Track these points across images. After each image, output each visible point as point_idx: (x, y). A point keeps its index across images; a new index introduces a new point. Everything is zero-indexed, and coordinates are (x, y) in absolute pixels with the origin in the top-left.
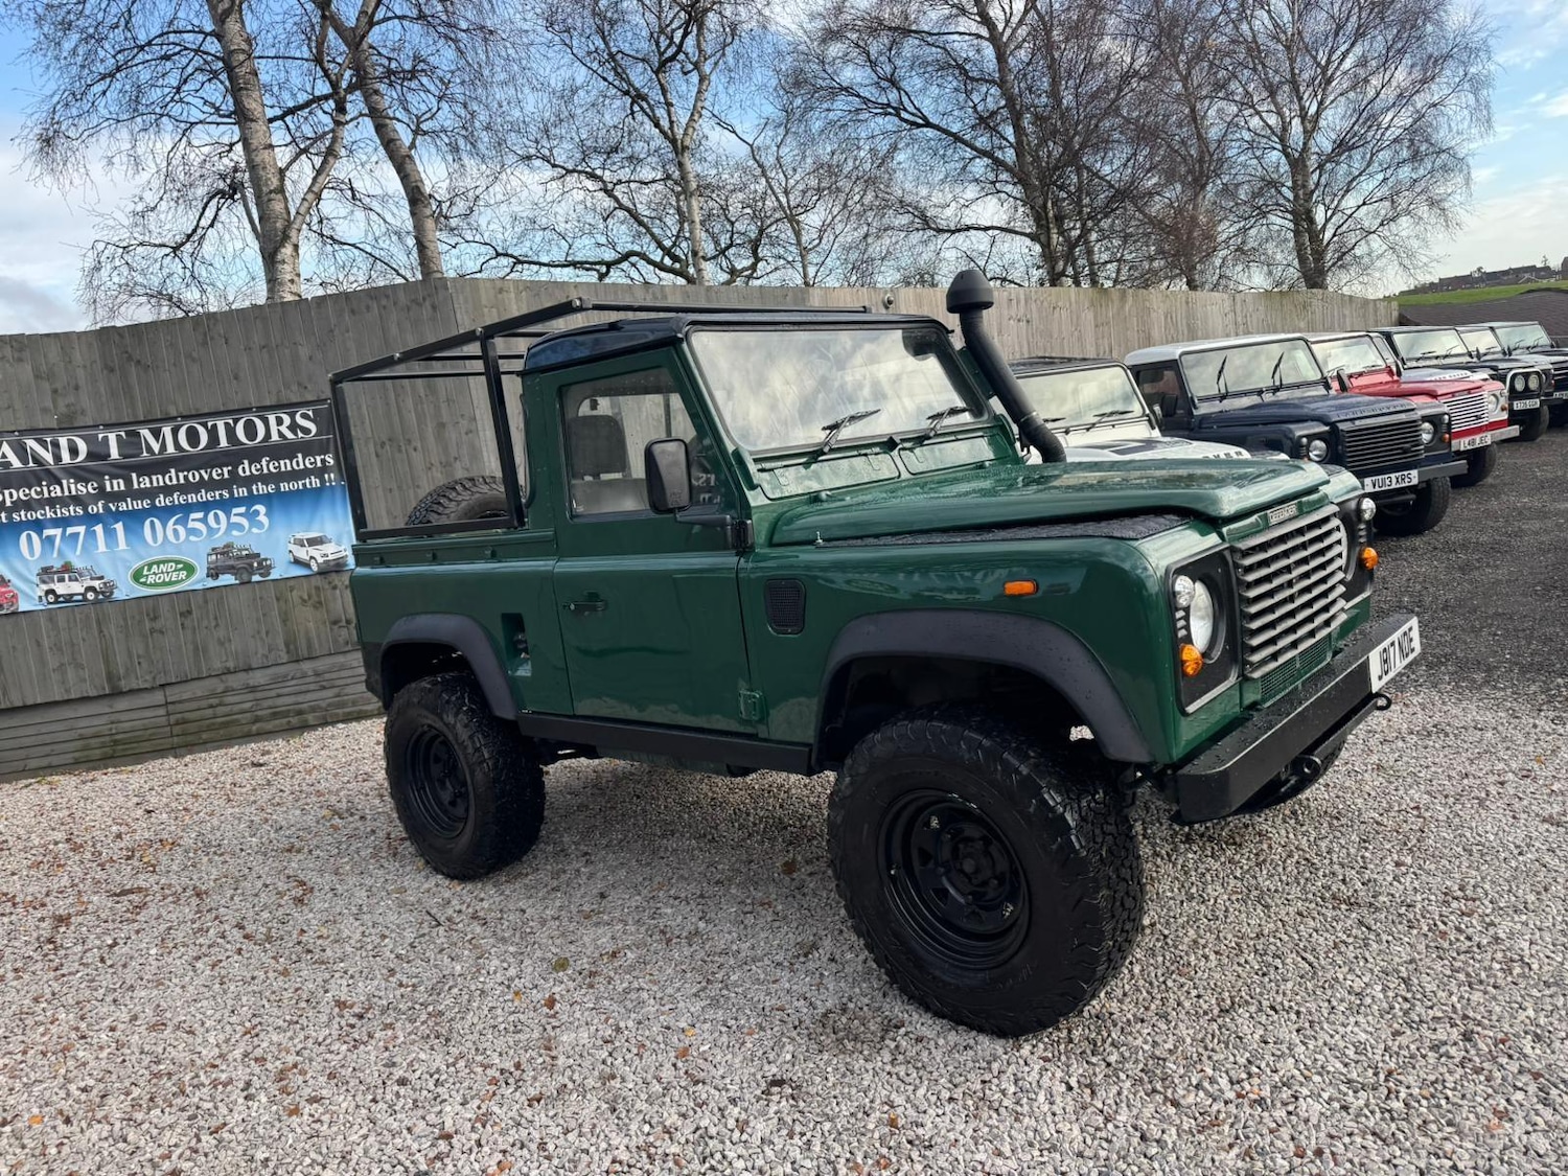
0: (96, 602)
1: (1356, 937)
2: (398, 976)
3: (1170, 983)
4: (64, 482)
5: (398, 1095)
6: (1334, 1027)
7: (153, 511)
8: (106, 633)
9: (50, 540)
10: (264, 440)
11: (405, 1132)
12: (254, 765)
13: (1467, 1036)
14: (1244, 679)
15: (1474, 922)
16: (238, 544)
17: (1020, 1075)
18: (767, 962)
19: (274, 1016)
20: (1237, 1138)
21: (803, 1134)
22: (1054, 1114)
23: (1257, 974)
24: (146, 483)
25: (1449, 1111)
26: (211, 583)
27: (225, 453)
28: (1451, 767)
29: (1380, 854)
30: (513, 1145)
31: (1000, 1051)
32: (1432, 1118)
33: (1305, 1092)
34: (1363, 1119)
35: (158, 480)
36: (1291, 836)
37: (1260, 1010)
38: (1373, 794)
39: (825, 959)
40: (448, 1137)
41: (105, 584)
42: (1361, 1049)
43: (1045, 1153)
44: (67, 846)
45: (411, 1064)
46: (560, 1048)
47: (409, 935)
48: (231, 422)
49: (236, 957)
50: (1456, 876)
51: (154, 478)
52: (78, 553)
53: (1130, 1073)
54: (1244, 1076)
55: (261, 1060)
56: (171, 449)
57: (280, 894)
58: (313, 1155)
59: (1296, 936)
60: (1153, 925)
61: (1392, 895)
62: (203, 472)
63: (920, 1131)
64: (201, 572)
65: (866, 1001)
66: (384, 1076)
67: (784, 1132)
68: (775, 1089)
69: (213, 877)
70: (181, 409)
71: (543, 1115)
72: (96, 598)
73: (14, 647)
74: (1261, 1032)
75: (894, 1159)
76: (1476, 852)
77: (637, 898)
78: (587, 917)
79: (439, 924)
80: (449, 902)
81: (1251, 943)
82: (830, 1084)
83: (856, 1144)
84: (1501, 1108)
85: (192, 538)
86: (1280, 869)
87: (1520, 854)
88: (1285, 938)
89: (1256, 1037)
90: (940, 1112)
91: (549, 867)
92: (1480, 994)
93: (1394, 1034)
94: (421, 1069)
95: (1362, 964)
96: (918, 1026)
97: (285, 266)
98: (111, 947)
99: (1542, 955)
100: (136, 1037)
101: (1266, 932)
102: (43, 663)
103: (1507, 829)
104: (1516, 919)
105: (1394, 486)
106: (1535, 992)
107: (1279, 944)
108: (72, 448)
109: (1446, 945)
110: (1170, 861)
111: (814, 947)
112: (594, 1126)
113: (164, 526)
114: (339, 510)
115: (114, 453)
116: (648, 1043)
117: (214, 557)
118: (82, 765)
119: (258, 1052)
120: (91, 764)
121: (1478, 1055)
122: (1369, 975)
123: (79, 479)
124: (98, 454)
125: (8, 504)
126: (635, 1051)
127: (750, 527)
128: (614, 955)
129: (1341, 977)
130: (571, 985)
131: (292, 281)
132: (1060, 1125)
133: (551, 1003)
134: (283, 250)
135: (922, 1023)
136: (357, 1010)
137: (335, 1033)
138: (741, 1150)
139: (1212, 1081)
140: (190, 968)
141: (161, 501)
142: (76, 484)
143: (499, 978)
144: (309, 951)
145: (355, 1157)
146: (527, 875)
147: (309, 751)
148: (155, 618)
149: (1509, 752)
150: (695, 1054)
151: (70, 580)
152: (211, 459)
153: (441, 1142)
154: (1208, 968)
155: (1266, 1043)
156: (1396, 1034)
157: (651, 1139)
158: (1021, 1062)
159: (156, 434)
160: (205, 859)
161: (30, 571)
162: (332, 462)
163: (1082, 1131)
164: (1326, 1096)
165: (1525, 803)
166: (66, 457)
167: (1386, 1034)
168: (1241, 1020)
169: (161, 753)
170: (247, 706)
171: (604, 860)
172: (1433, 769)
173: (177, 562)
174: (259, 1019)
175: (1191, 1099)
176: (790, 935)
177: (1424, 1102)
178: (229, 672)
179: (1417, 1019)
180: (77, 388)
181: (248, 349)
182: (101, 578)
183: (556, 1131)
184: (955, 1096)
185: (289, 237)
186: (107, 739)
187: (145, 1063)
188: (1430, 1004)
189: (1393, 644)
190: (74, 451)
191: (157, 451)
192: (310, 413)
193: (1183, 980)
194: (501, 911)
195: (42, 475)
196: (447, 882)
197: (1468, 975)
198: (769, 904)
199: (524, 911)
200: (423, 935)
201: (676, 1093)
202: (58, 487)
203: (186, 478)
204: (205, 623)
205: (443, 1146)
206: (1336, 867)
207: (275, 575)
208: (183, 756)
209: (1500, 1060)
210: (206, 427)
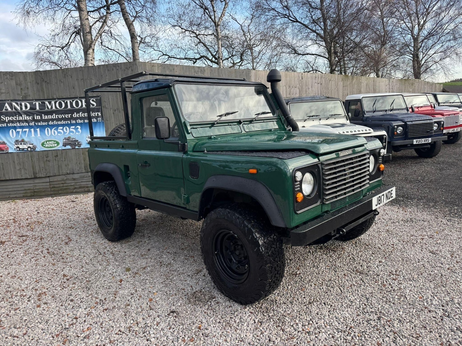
0: (31, 151)
1: (358, 284)
2: (83, 269)
3: (297, 293)
4: (23, 116)
5: (69, 304)
6: (340, 311)
7: (48, 126)
8: (33, 160)
9: (18, 132)
10: (81, 107)
11: (66, 315)
12: (72, 201)
13: (379, 319)
14: (323, 204)
15: (396, 282)
16: (72, 137)
17: (242, 317)
18: (186, 274)
19: (46, 277)
20: (297, 343)
21: (173, 328)
22: (247, 330)
23: (324, 292)
24: (46, 117)
25: (364, 342)
26: (64, 148)
27: (69, 110)
28: (409, 232)
29: (376, 258)
30: (94, 323)
31: (240, 308)
32: (358, 343)
33: (323, 331)
34: (337, 341)
35: (50, 117)
36: (352, 250)
37: (320, 304)
38: (382, 239)
39: (202, 275)
40: (76, 318)
41: (33, 146)
42: (345, 319)
43: (239, 342)
44: (13, 221)
45: (76, 296)
46: (118, 295)
47: (91, 256)
48: (71, 101)
49: (43, 258)
50: (396, 267)
51: (49, 116)
52: (26, 136)
53: (274, 319)
54: (307, 324)
55: (36, 290)
56: (54, 108)
57: (62, 241)
58: (39, 320)
59: (340, 282)
60: (300, 274)
61: (374, 272)
62: (63, 115)
63: (206, 331)
64: (61, 144)
65: (208, 289)
66: (67, 298)
67: (169, 327)
68: (172, 314)
69: (47, 234)
70: (57, 96)
71: (105, 315)
72: (31, 150)
73: (7, 163)
74: (318, 311)
75: (196, 339)
76: (406, 260)
77: (158, 251)
78: (142, 256)
79: (101, 254)
80: (106, 248)
81: (326, 282)
82: (187, 314)
83: (187, 333)
84: (380, 342)
85: (59, 134)
86: (344, 260)
87: (418, 262)
88: (337, 282)
89: (316, 312)
90: (214, 326)
91: (138, 240)
92: (388, 305)
93: (357, 316)
94: (78, 297)
95: (356, 292)
96: (219, 299)
97: (90, 55)
98: (12, 252)
99: (412, 295)
100: (7, 279)
101: (332, 279)
102: (15, 168)
103: (418, 253)
104: (409, 282)
105: (423, 143)
106: (405, 307)
107: (334, 284)
108: (26, 106)
109: (384, 289)
110: (312, 254)
111: (201, 271)
112: (118, 319)
113: (51, 130)
114: (102, 129)
115: (38, 108)
116: (143, 296)
117: (65, 140)
118: (25, 198)
119: (36, 288)
120: (27, 198)
121: (380, 325)
122: (357, 296)
123: (27, 115)
124: (33, 108)
125: (7, 121)
126: (138, 298)
127: (186, 145)
128: (144, 268)
129: (348, 295)
130: (129, 276)
131: (92, 60)
132: (247, 334)
133: (121, 281)
134: (89, 51)
135: (220, 297)
136: (68, 278)
137: (59, 284)
138: (155, 331)
139: (297, 324)
140: (30, 260)
141: (50, 123)
142: (26, 116)
143: (110, 272)
144: (63, 259)
145: (50, 321)
146: (131, 241)
147: (89, 198)
148: (47, 157)
149: (429, 229)
150: (154, 300)
151: (24, 144)
152: (65, 112)
153: (74, 320)
154: (310, 289)
155: (318, 314)
156: (358, 315)
157: (132, 325)
158: (244, 313)
159: (50, 103)
160: (47, 228)
161: (12, 141)
162: (100, 115)
163: (253, 336)
164: (329, 333)
165: (427, 246)
166: (24, 108)
167: (355, 316)
168: (313, 306)
169: (47, 196)
170: (72, 184)
171: (153, 239)
172: (403, 233)
173: (54, 141)
174: (41, 278)
175: (288, 330)
176: (195, 267)
177: (358, 338)
178: (68, 174)
179: (366, 311)
180: (28, 88)
181: (77, 80)
182: (33, 144)
183: (107, 320)
184: (221, 321)
185: (91, 47)
186: (32, 191)
187: (5, 288)
188: (372, 307)
189: (383, 195)
190: (26, 107)
191: (50, 108)
192: (95, 100)
193: (302, 292)
194: (119, 252)
195: (17, 113)
196: (108, 242)
197: (387, 299)
198: (193, 257)
199: (125, 252)
200: (95, 257)
201: (144, 312)
202: (21, 117)
203: (58, 116)
204: (61, 159)
205: (75, 321)
206: (361, 261)
207: (82, 147)
208: (54, 197)
209: (386, 327)
210: (64, 102)
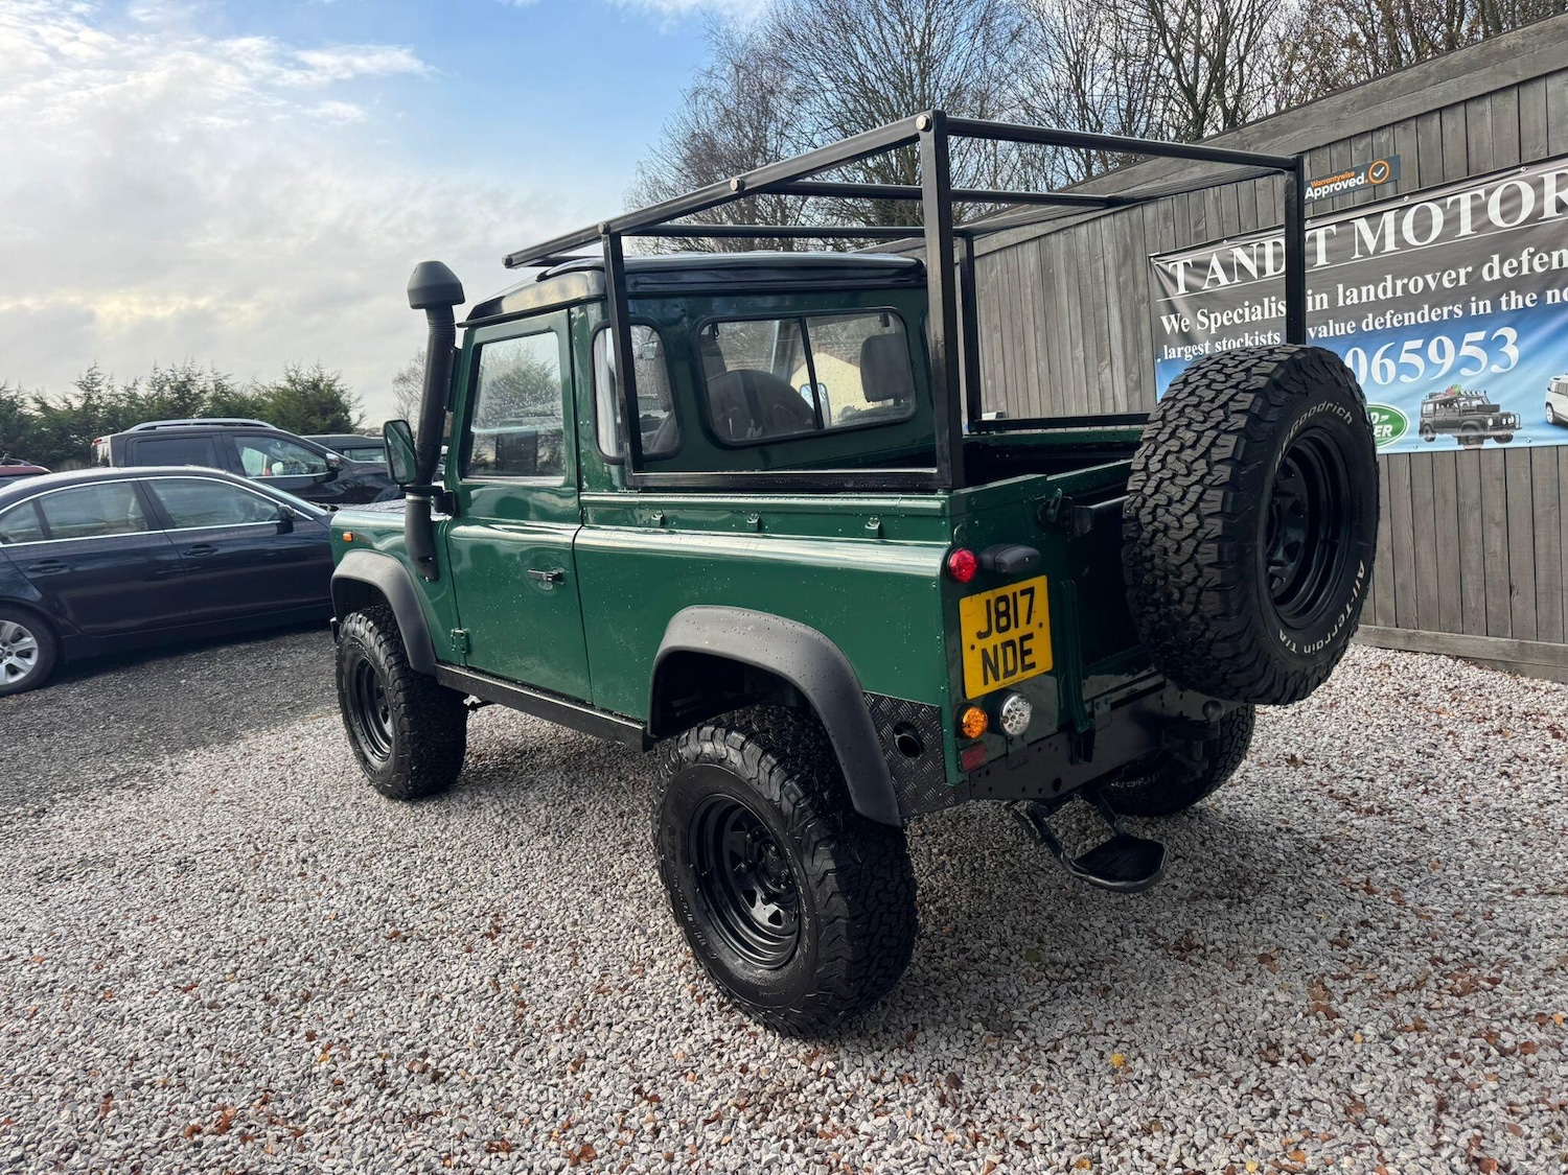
4: (1266, 300)
7: (1359, 338)
16: (1467, 389)
24: (1353, 297)
26: (1424, 446)
27: (1467, 243)
35: (1369, 293)
48: (1481, 193)
51: (1364, 289)
56: (1390, 245)
62: (1429, 277)
64: (1412, 424)
85: (1404, 378)
108: (1277, 256)
113: (1372, 359)
115: (1321, 257)
117: (1431, 406)
123: (1283, 295)
125: (1213, 331)
152: (1444, 256)
159: (1375, 223)
173: (1383, 411)
191: (1371, 249)
195: (1246, 292)
202: (1259, 308)
203: (1405, 287)
210: (1444, 206)
